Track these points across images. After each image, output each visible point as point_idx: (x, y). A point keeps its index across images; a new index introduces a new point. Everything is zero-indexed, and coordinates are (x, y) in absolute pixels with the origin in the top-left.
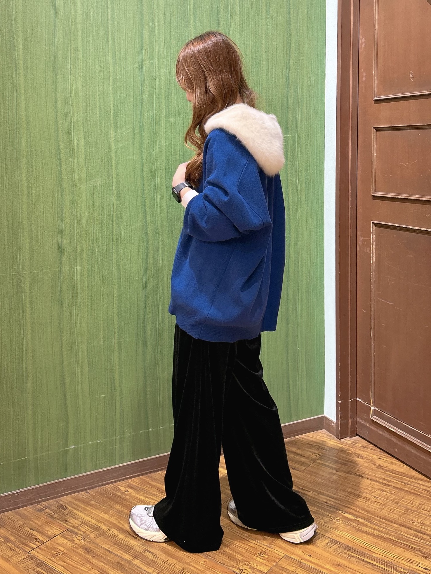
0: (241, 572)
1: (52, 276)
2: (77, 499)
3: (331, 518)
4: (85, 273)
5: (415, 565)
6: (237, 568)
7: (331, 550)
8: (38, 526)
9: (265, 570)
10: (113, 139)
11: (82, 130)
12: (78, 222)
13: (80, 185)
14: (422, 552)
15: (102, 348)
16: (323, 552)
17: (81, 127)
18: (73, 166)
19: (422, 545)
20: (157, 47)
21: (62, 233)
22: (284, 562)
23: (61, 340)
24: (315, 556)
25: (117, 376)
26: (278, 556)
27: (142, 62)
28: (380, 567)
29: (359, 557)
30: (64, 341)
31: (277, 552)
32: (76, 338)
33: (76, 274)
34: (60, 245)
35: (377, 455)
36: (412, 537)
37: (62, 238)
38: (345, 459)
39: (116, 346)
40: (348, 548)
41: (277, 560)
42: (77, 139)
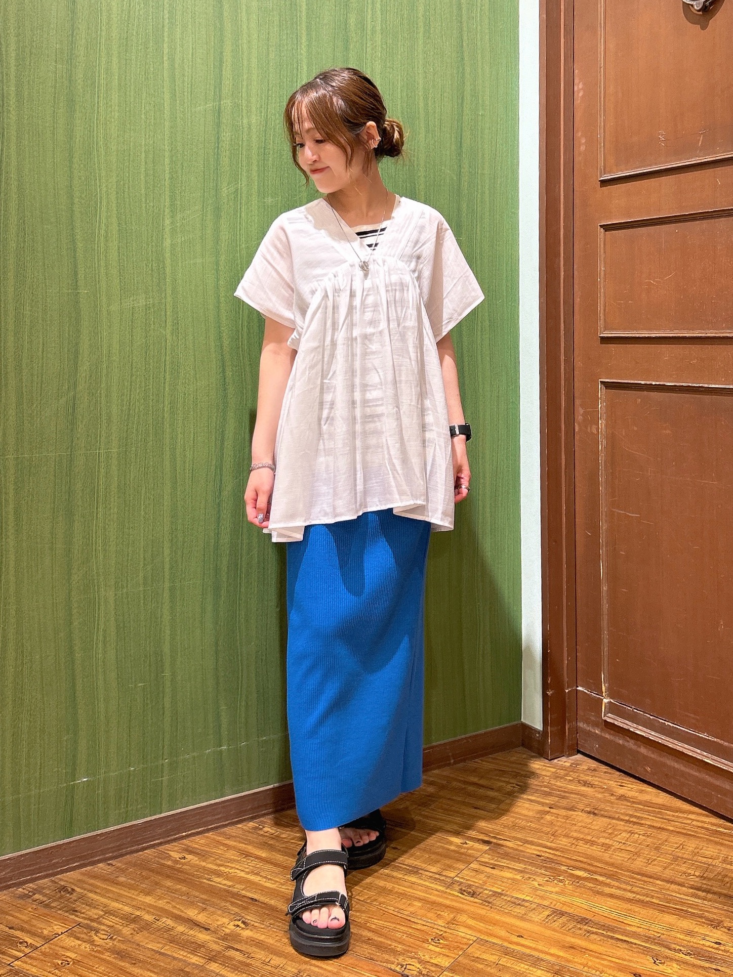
0: (403, 969)
1: (55, 464)
2: (91, 876)
3: (550, 878)
4: (114, 462)
5: (700, 938)
6: (396, 963)
7: (556, 925)
8: (21, 922)
9: (445, 962)
10: (167, 230)
11: (115, 209)
12: (105, 371)
13: (109, 305)
14: (707, 919)
15: (142, 596)
16: (543, 930)
17: (114, 205)
18: (97, 272)
19: (706, 909)
20: (245, 77)
21: (75, 388)
22: (478, 949)
23: (69, 582)
24: (530, 936)
25: (166, 649)
26: (465, 940)
27: (220, 101)
28: (641, 945)
29: (605, 933)
30: (74, 582)
31: (463, 935)
32: (95, 578)
33: (99, 462)
34: (71, 411)
35: (615, 781)
36: (689, 898)
37: (74, 398)
38: (562, 789)
39: (166, 594)
40: (584, 921)
41: (465, 947)
42: (105, 224)
